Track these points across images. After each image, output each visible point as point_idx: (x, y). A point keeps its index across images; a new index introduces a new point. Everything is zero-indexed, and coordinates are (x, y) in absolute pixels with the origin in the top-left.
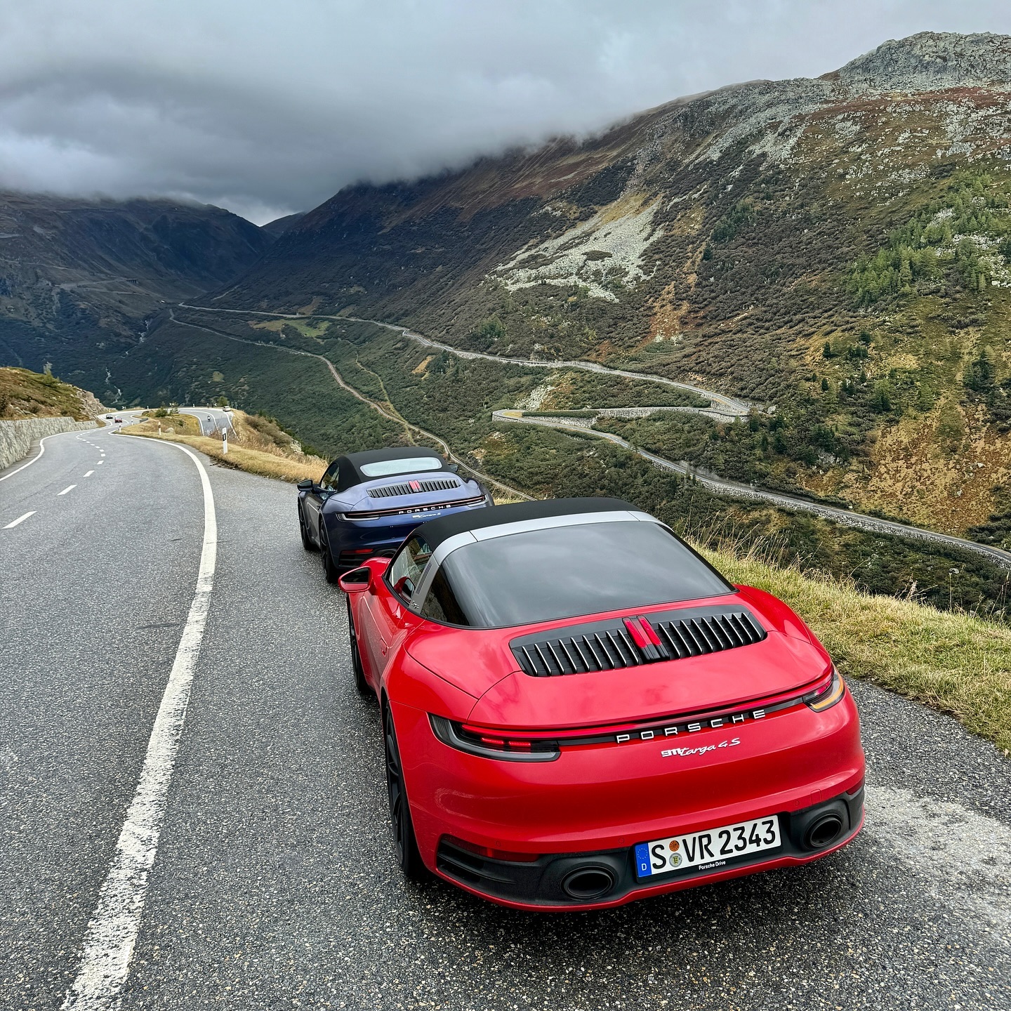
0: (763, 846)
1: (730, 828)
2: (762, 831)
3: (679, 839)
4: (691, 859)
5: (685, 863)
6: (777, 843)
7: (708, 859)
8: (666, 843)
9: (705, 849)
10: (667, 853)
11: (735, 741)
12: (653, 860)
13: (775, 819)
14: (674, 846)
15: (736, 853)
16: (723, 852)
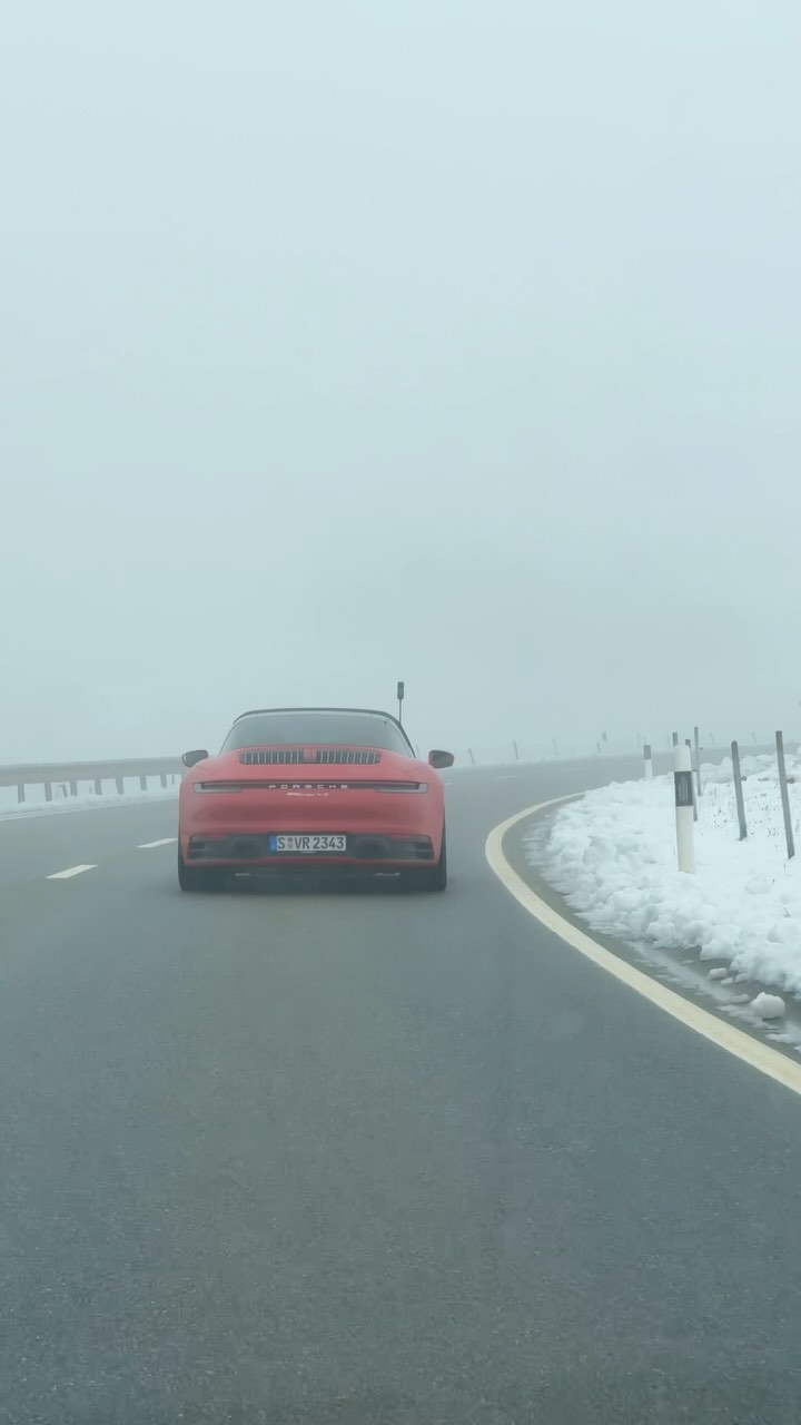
0: (336, 849)
1: (320, 837)
2: (336, 842)
3: (293, 837)
4: (298, 847)
5: (295, 849)
6: (344, 849)
7: (306, 849)
8: (286, 837)
9: (306, 844)
10: (286, 842)
11: (326, 794)
12: (278, 844)
13: (344, 838)
14: (290, 840)
15: (321, 849)
16: (315, 847)
